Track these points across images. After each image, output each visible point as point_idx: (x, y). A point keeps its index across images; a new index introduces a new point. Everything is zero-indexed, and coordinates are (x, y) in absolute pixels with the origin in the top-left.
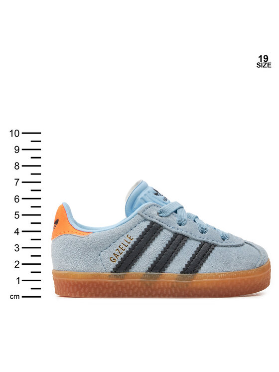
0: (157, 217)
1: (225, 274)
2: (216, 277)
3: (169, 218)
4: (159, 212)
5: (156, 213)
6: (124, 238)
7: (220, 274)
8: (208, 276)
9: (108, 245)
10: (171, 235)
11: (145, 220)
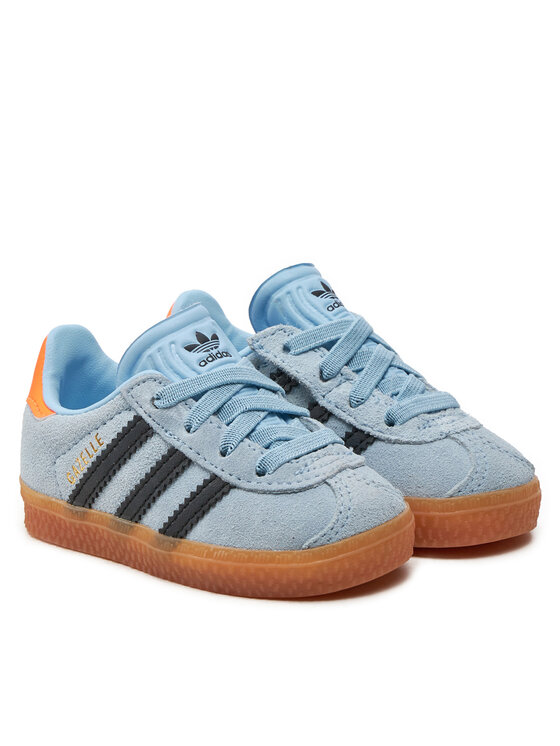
0: (148, 407)
1: (227, 551)
2: (210, 554)
3: (172, 413)
4: (155, 397)
5: (148, 397)
6: (90, 440)
7: (218, 550)
8: (196, 549)
9: (66, 447)
10: (164, 451)
11: (130, 409)
